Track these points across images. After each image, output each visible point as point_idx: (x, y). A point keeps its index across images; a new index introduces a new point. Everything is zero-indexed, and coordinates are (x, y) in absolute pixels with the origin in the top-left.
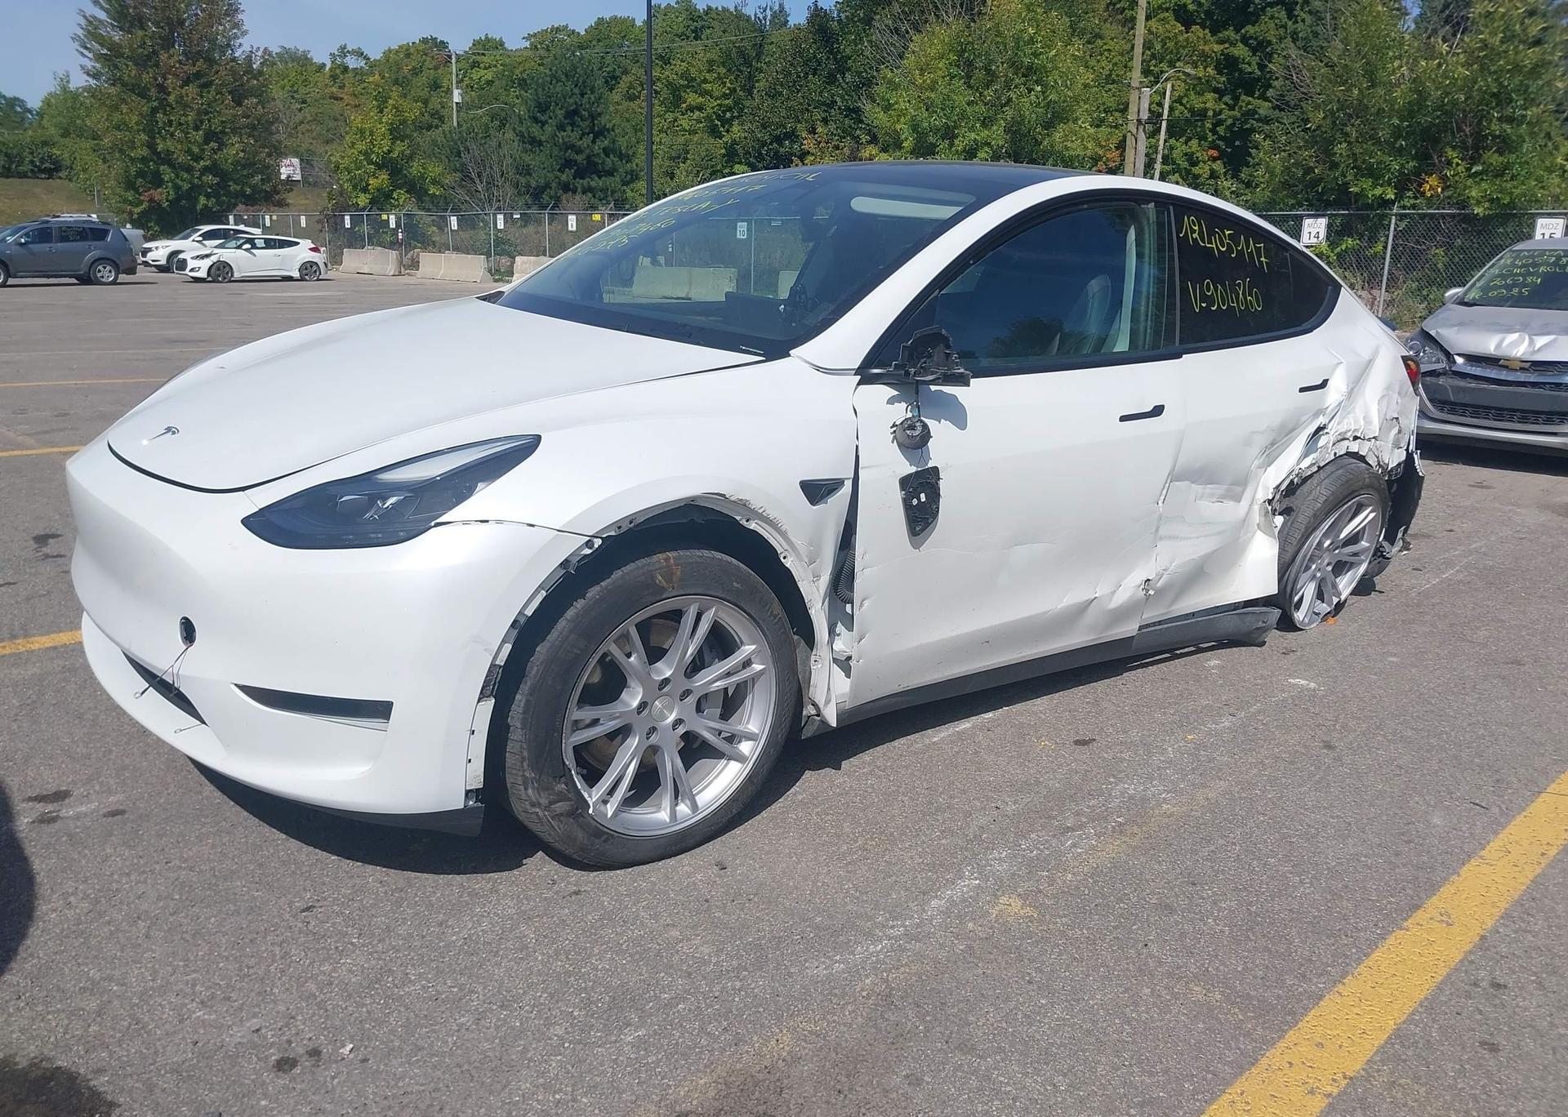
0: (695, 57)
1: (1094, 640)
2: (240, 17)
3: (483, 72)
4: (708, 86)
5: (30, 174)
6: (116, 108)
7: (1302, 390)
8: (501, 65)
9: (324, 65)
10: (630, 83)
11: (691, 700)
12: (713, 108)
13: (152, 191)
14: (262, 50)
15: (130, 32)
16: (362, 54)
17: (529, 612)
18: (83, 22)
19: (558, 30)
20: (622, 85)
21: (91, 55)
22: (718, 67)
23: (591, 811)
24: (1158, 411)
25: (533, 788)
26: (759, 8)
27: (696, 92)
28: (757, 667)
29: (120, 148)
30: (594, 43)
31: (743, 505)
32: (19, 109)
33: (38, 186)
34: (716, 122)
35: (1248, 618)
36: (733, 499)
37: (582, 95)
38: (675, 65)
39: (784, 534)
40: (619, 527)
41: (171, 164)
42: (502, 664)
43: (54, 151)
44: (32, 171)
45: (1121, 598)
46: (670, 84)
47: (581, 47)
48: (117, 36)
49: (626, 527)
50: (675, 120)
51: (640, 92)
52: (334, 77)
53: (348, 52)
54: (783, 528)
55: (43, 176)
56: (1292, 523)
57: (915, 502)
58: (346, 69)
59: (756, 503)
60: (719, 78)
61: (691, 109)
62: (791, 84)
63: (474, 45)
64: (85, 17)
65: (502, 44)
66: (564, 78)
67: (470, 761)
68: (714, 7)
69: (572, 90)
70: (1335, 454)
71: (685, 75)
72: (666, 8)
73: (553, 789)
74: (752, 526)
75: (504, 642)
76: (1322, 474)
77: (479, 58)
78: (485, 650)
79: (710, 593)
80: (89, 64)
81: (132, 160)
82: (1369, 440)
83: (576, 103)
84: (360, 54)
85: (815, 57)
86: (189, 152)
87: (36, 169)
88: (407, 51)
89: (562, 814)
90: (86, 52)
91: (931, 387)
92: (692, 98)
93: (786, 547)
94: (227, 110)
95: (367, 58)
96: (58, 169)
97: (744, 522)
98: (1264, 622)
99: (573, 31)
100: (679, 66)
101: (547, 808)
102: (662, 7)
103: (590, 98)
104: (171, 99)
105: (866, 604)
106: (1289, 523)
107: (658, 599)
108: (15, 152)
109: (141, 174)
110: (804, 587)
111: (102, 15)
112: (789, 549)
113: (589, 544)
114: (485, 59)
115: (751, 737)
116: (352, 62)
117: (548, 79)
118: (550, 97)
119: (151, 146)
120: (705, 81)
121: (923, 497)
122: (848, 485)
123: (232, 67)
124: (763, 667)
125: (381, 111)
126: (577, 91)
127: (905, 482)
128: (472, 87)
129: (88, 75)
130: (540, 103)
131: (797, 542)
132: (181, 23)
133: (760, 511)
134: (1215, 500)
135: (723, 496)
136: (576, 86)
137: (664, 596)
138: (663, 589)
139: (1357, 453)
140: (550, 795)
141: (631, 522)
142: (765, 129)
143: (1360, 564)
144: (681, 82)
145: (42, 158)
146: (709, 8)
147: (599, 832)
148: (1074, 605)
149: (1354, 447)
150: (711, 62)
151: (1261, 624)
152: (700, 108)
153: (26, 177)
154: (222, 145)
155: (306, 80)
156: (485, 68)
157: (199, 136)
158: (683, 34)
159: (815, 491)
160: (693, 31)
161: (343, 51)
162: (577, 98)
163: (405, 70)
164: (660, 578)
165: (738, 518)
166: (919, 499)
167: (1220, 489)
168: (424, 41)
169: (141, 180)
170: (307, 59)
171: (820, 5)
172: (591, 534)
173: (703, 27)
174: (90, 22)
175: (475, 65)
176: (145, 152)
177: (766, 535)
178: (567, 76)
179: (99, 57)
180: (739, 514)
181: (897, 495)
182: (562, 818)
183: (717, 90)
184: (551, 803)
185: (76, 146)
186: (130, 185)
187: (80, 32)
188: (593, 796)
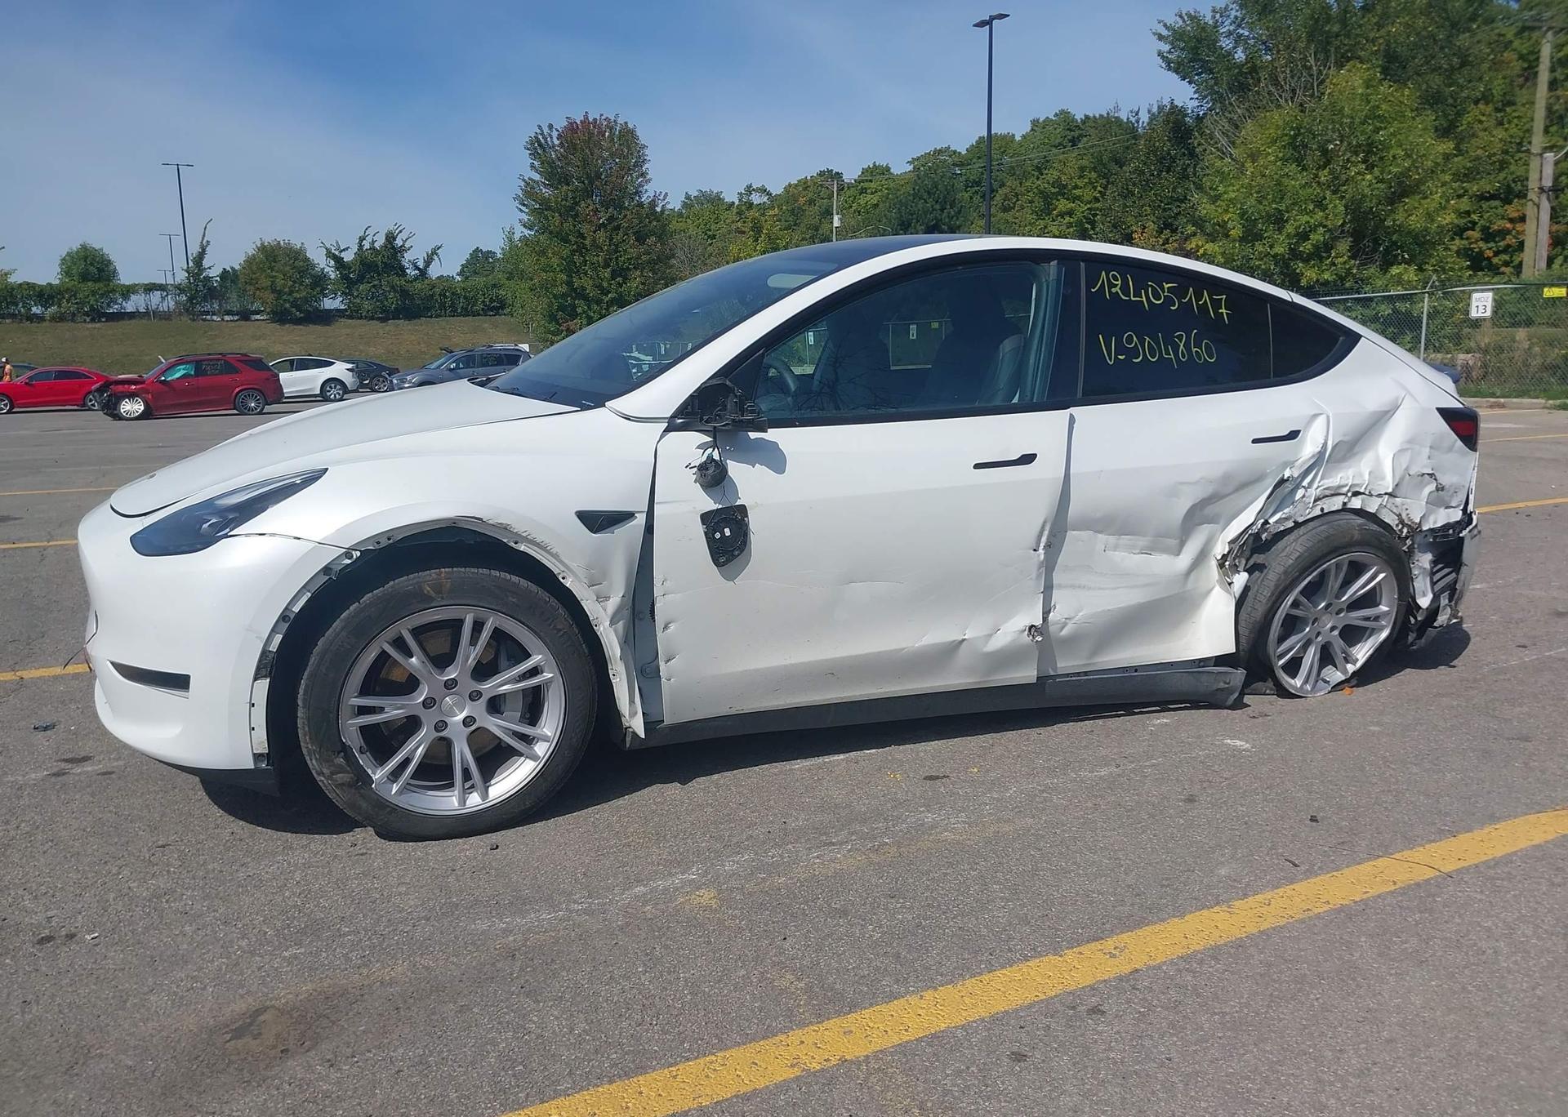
0: (1068, 165)
1: (979, 683)
2: (646, 166)
3: (869, 197)
4: (1078, 192)
5: (481, 312)
6: (543, 253)
7: (1255, 441)
8: (886, 189)
9: (733, 203)
10: (1006, 194)
11: (483, 701)
12: (1083, 212)
13: (570, 323)
14: (663, 194)
15: (557, 188)
16: (765, 191)
17: (296, 609)
18: (522, 184)
19: (940, 152)
20: (998, 198)
21: (527, 211)
22: (1090, 172)
23: (373, 786)
24: (1027, 459)
25: (316, 759)
26: (1132, 112)
27: (1067, 199)
28: (547, 675)
29: (546, 287)
30: (974, 160)
31: (505, 528)
32: (491, 260)
33: (485, 322)
34: (1087, 226)
35: (1204, 678)
36: (491, 522)
37: (942, 210)
38: (1047, 174)
39: (556, 556)
40: (378, 543)
41: (585, 298)
42: (275, 650)
43: (501, 292)
44: (483, 309)
45: (999, 641)
46: (1041, 192)
47: (961, 165)
48: (547, 192)
49: (384, 543)
50: (1046, 227)
51: (1014, 204)
52: (740, 213)
53: (754, 190)
54: (554, 551)
55: (491, 313)
56: (1263, 580)
57: (718, 536)
58: (750, 205)
59: (518, 527)
60: (1091, 183)
61: (1062, 215)
62: (1144, 183)
63: (862, 173)
64: (524, 180)
65: (888, 169)
66: (925, 196)
67: (253, 729)
68: (1091, 115)
69: (932, 206)
70: (1322, 510)
71: (1057, 183)
72: (1044, 121)
73: (333, 761)
74: (522, 548)
75: (274, 631)
76: (1302, 530)
77: (866, 185)
78: (257, 637)
79: (481, 604)
80: (525, 218)
81: (555, 296)
82: (1379, 496)
83: (936, 218)
84: (763, 190)
85: (1169, 154)
86: (600, 287)
87: (486, 308)
88: (804, 184)
89: (343, 784)
90: (524, 208)
91: (749, 433)
92: (1063, 205)
93: (563, 569)
94: (632, 250)
95: (769, 194)
96: (503, 307)
97: (512, 544)
98: (1225, 683)
99: (955, 152)
100: (1051, 175)
101: (329, 777)
102: (1041, 120)
103: (949, 213)
104: (587, 242)
105: (672, 627)
106: (1259, 581)
107: (427, 606)
108: (471, 295)
109: (561, 308)
110: (589, 606)
111: (537, 177)
112: (566, 570)
113: (348, 555)
114: (872, 185)
115: (545, 739)
116: (756, 199)
117: (911, 198)
118: (912, 215)
119: (570, 283)
120: (1076, 187)
121: (727, 532)
122: (641, 519)
123: (637, 211)
124: (551, 675)
125: (757, 240)
126: (938, 207)
127: (706, 518)
128: (859, 212)
129: (525, 226)
130: (903, 222)
131: (573, 565)
132: (598, 176)
133: (524, 534)
134: (1138, 551)
135: (481, 519)
136: (937, 202)
137: (433, 605)
138: (431, 599)
139: (1361, 509)
140: (330, 766)
141: (389, 539)
142: (1116, 228)
143: (1382, 629)
144: (1053, 190)
145: (492, 298)
146: (1087, 117)
147: (382, 804)
148: (933, 645)
149: (1356, 503)
150: (1082, 169)
151: (1222, 685)
152: (1070, 213)
153: (479, 315)
154: (625, 279)
155: (717, 218)
156: (872, 193)
157: (607, 273)
158: (1060, 144)
159: (597, 521)
160: (1070, 141)
161: (749, 190)
162: (937, 214)
163: (802, 200)
164: (429, 589)
165: (505, 541)
166: (723, 533)
167: (1142, 542)
168: (821, 174)
169: (561, 313)
170: (720, 199)
171: (1176, 103)
172: (347, 547)
173: (1081, 135)
174: (528, 184)
175: (863, 191)
176: (564, 289)
177: (538, 557)
178: (929, 193)
179: (533, 211)
180: (507, 537)
181: (699, 530)
182: (344, 788)
183: (1088, 194)
184: (332, 773)
185: (517, 286)
186: (552, 318)
187: (520, 193)
188: (378, 775)
